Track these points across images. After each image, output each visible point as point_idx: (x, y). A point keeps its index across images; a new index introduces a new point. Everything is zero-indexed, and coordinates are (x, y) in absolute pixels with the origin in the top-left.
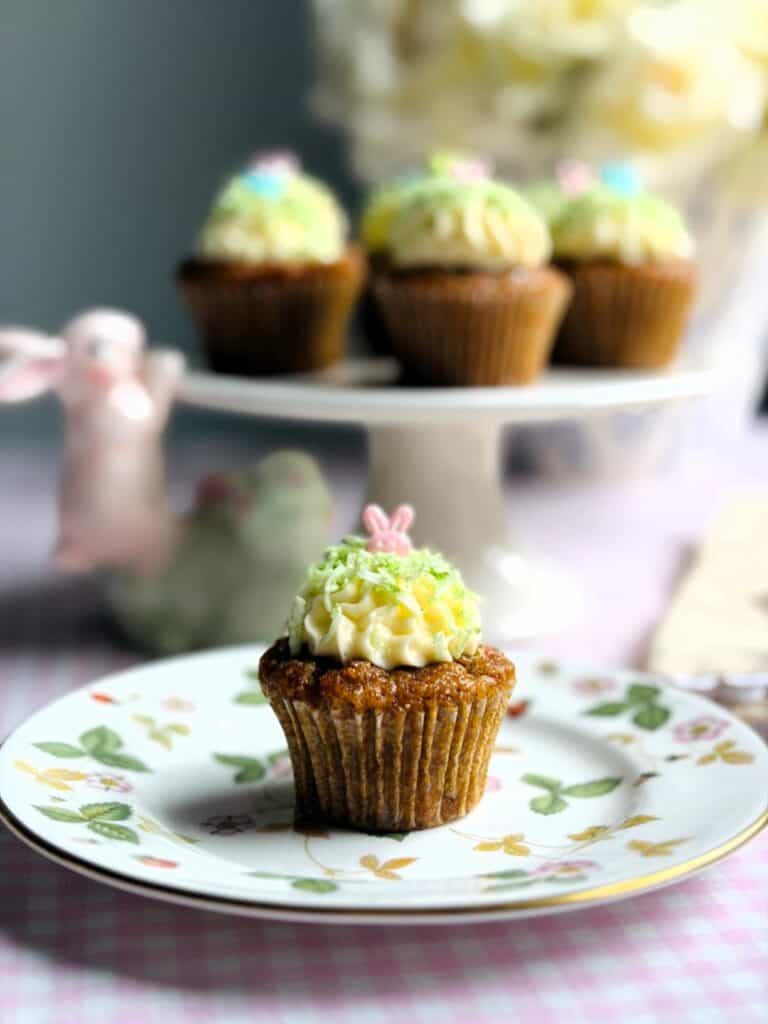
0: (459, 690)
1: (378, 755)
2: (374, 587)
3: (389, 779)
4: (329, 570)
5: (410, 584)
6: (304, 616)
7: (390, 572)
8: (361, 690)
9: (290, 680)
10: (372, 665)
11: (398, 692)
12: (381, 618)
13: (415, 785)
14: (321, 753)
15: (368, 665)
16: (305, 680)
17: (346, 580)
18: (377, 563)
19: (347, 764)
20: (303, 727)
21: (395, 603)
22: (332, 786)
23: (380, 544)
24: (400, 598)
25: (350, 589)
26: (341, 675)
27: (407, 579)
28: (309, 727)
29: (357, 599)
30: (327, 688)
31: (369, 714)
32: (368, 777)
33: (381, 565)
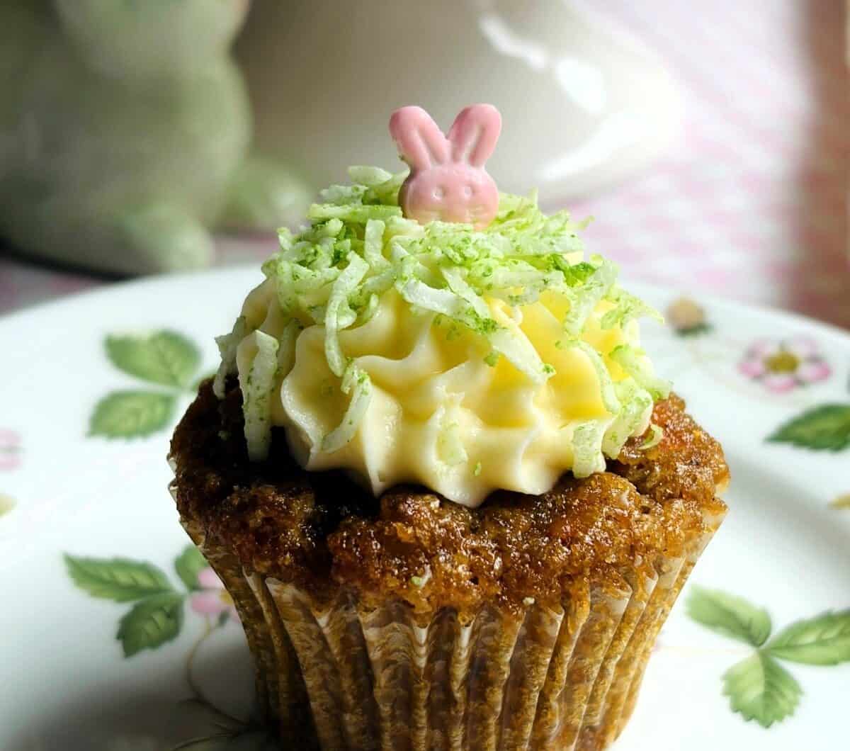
0: (632, 550)
1: (456, 686)
2: (438, 319)
3: (476, 722)
4: (325, 269)
5: (519, 312)
6: (278, 378)
7: (470, 280)
8: (428, 575)
9: (260, 537)
10: (444, 501)
11: (505, 569)
12: (460, 396)
13: (529, 729)
14: (327, 667)
15: (435, 504)
16: (293, 535)
17: (374, 302)
18: (438, 254)
19: (386, 698)
20: (287, 625)
21: (489, 361)
22: (351, 729)
23: (435, 196)
24: (498, 344)
25: (382, 318)
26: (379, 536)
27: (514, 300)
28: (300, 624)
29: (398, 346)
30: (350, 569)
31: (444, 621)
32: (430, 717)
33: (449, 262)
